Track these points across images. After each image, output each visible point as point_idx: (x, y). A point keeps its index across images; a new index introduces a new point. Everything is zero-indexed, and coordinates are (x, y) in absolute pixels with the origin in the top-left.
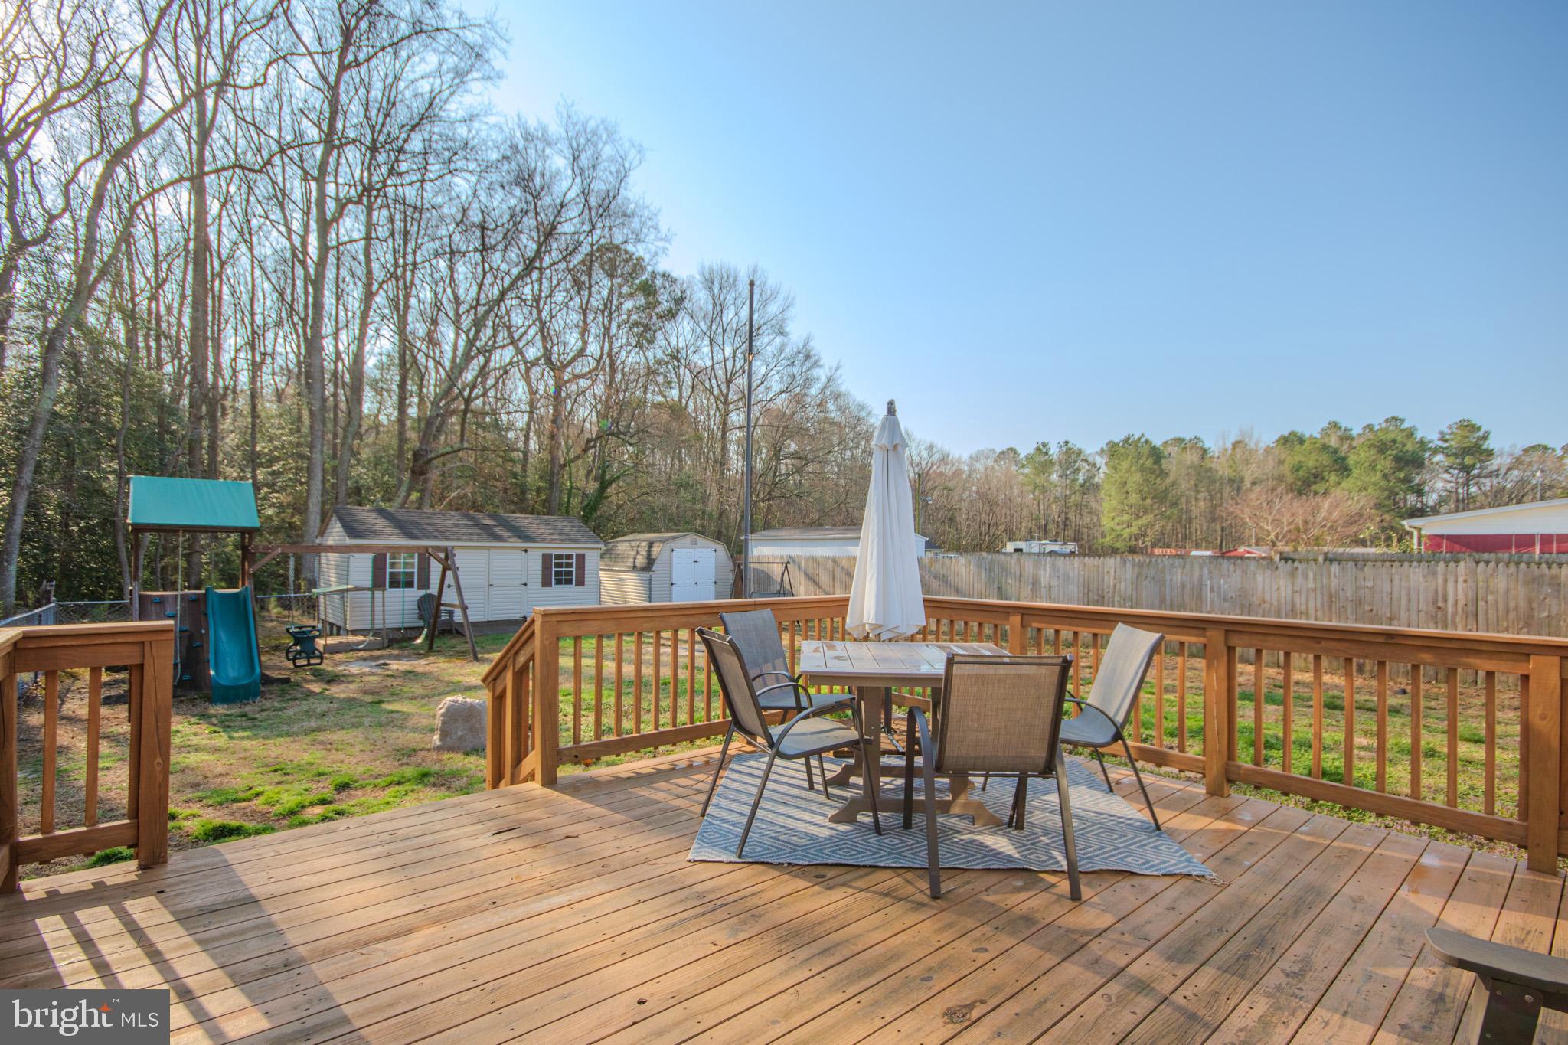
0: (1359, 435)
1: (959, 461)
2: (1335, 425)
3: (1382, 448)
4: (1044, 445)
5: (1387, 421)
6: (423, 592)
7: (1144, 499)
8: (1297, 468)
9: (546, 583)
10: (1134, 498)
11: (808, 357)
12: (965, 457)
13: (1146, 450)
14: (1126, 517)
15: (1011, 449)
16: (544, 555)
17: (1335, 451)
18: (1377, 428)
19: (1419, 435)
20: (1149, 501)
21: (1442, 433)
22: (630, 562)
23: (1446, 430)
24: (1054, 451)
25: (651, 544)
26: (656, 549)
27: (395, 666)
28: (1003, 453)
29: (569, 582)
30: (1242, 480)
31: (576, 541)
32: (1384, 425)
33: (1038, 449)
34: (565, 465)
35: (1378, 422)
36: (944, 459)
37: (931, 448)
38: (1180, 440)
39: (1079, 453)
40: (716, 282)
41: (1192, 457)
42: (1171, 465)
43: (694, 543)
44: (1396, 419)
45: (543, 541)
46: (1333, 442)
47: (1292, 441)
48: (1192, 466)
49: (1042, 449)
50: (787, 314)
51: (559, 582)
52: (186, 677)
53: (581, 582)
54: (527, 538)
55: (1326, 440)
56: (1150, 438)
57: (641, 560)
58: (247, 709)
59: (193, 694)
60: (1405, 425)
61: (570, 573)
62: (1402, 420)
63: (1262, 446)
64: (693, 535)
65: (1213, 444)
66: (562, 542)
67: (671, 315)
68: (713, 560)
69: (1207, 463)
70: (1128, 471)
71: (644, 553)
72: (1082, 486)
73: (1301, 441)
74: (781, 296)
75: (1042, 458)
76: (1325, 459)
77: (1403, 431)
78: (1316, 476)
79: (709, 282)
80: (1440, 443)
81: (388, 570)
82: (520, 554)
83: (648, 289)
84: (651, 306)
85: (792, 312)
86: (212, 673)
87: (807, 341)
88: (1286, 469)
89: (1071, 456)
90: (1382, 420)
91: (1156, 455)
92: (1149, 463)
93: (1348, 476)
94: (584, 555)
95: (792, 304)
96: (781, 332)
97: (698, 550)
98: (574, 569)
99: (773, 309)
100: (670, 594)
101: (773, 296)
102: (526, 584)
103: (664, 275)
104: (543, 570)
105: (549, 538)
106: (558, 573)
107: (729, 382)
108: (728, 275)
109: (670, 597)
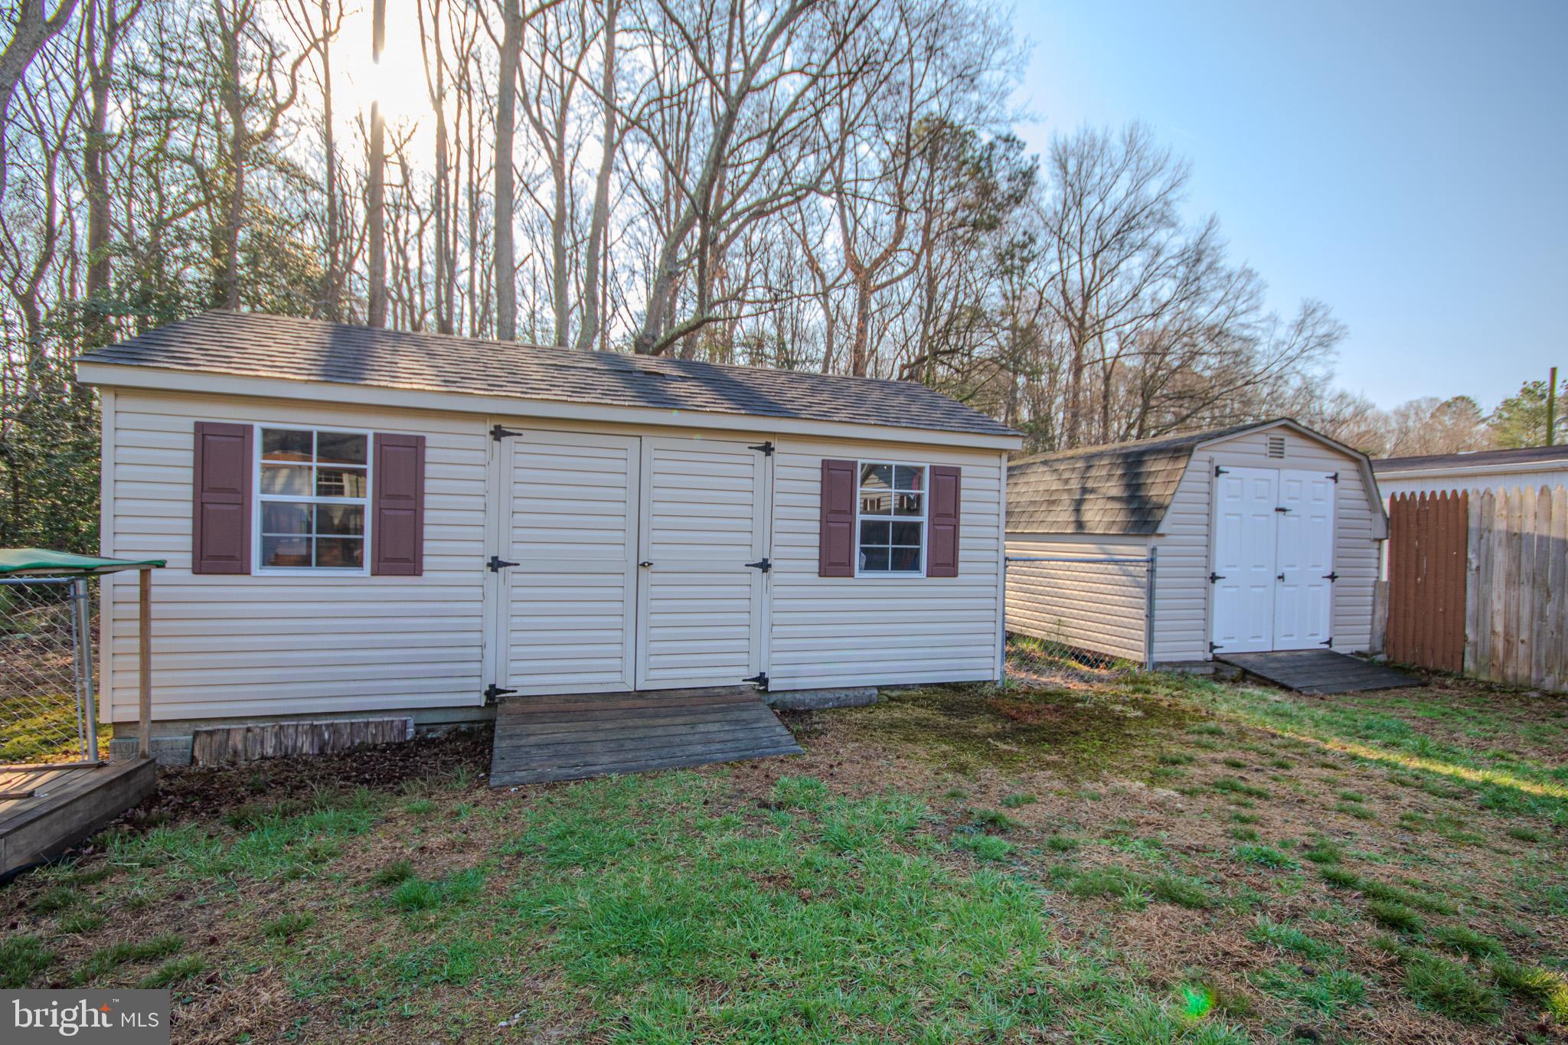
9: (833, 564)
15: (1463, 399)
16: (827, 466)
22: (1063, 514)
25: (1133, 462)
28: (1448, 405)
29: (907, 561)
31: (931, 423)
40: (1075, 160)
43: (1279, 450)
45: (826, 416)
51: (875, 562)
53: (946, 566)
54: (770, 409)
57: (1103, 508)
61: (910, 533)
66: (886, 423)
67: (1015, 200)
68: (1327, 508)
74: (1170, 165)
81: (258, 497)
82: (743, 457)
84: (985, 190)
87: (1211, 224)
94: (955, 473)
95: (1186, 176)
96: (1165, 220)
97: (1287, 474)
98: (924, 519)
99: (1153, 188)
100: (1207, 609)
101: (1157, 169)
102: (765, 566)
103: (1007, 140)
104: (824, 521)
105: (842, 416)
106: (872, 532)
107: (1086, 298)
108: (1093, 140)
109: (1207, 619)
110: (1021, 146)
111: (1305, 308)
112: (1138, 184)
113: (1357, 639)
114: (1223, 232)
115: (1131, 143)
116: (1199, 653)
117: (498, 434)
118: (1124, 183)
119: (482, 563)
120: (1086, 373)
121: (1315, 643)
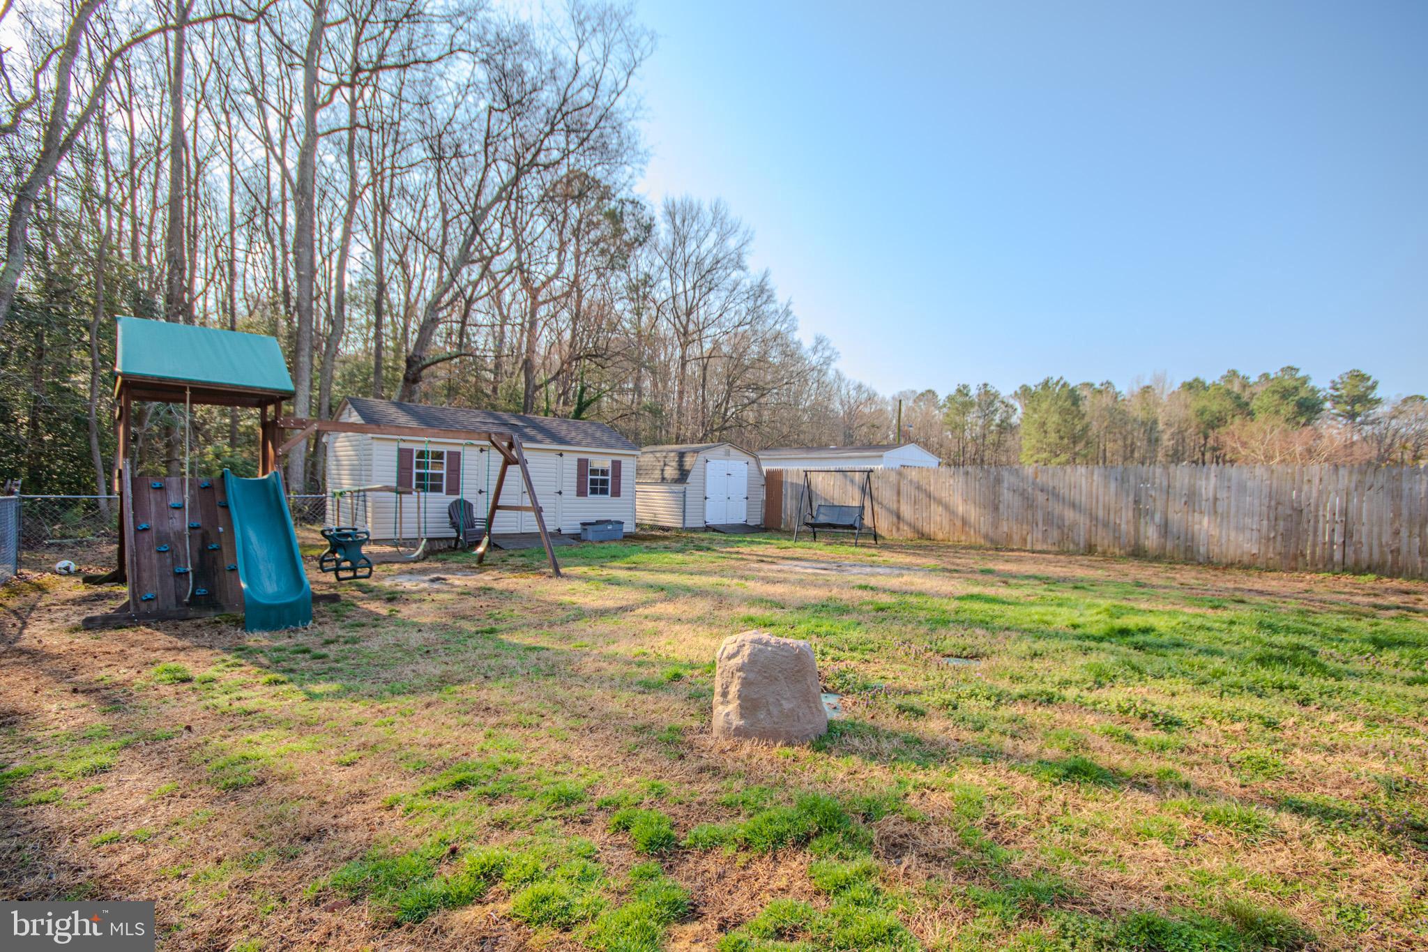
0: (1256, 383)
1: (883, 401)
2: (1234, 373)
3: (1285, 394)
4: (965, 387)
5: (1282, 370)
6: (453, 498)
7: (1061, 438)
8: (1201, 413)
9: (581, 492)
10: (1053, 437)
11: (762, 291)
12: (888, 396)
13: (1065, 393)
14: (1045, 455)
15: (929, 391)
16: (579, 460)
17: (1238, 397)
18: (1272, 376)
19: (1311, 384)
20: (1066, 441)
21: (1333, 382)
22: (657, 474)
23: (1338, 380)
24: (973, 392)
25: (682, 455)
26: (688, 460)
27: (458, 581)
28: (922, 395)
29: (604, 492)
30: (1155, 422)
31: (612, 447)
32: (1280, 374)
33: (959, 391)
34: (541, 386)
35: (1274, 371)
36: (871, 399)
37: (859, 387)
38: (1090, 385)
39: (996, 396)
40: (681, 215)
41: (1106, 400)
42: (1085, 407)
43: (728, 454)
44: (1292, 369)
45: (578, 444)
46: (1236, 388)
47: (1193, 386)
48: (1107, 408)
49: (963, 391)
50: (746, 249)
51: (594, 491)
52: (202, 591)
53: (616, 493)
54: (561, 441)
55: (1229, 387)
56: (1069, 381)
57: (671, 472)
58: (300, 638)
59: (212, 616)
60: (1300, 374)
61: (604, 482)
62: (1297, 370)
63: (1169, 391)
64: (727, 446)
65: (1125, 387)
66: (597, 447)
67: (639, 242)
68: (745, 473)
69: (1120, 406)
70: (1047, 411)
71: (674, 464)
72: (998, 426)
73: (1206, 389)
74: (741, 230)
75: (960, 399)
76: (1228, 404)
77: (1297, 380)
78: (1219, 420)
79: (671, 214)
80: (1331, 392)
81: (415, 471)
82: (553, 458)
83: (615, 218)
84: (618, 232)
85: (752, 246)
86: (244, 585)
87: (766, 275)
88: (1191, 413)
89: (989, 398)
90: (1278, 369)
91: (1074, 397)
92: (1068, 404)
93: (1252, 420)
94: (619, 462)
95: (751, 238)
96: (739, 266)
97: (731, 462)
98: (609, 477)
99: (732, 243)
100: (704, 509)
101: (733, 230)
102: (560, 493)
103: (633, 202)
104: (578, 478)
105: (584, 442)
106: (593, 482)
107: (689, 313)
108: (691, 208)
109: (704, 512)
110: (643, 208)
111: (817, 338)
112: (722, 238)
113: (756, 520)
114: (772, 283)
115: (716, 211)
116: (702, 525)
117: (482, 450)
118: (713, 237)
119: (476, 491)
120: (688, 367)
121: (741, 521)
